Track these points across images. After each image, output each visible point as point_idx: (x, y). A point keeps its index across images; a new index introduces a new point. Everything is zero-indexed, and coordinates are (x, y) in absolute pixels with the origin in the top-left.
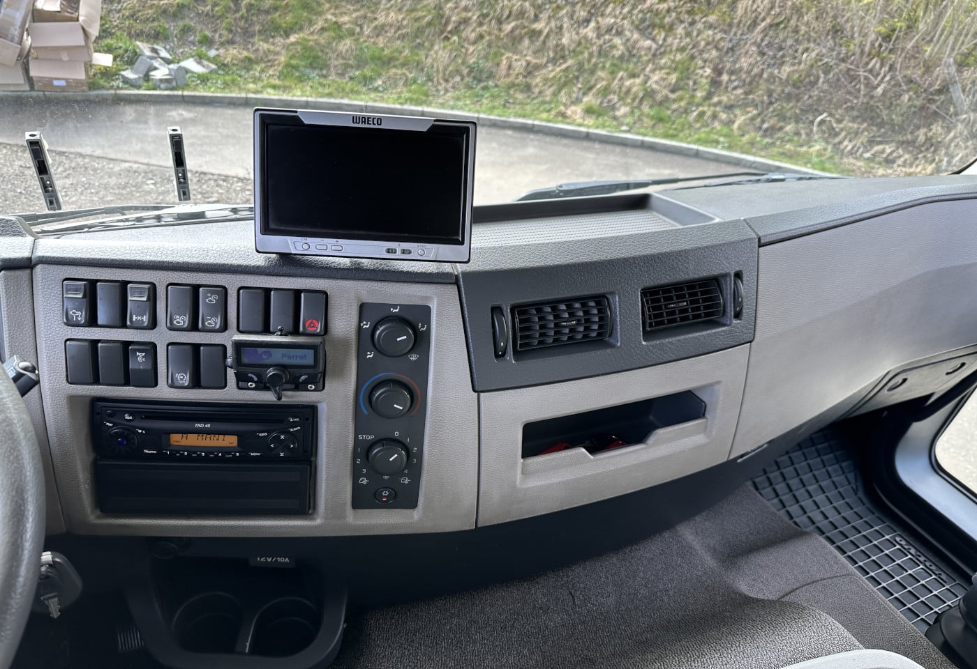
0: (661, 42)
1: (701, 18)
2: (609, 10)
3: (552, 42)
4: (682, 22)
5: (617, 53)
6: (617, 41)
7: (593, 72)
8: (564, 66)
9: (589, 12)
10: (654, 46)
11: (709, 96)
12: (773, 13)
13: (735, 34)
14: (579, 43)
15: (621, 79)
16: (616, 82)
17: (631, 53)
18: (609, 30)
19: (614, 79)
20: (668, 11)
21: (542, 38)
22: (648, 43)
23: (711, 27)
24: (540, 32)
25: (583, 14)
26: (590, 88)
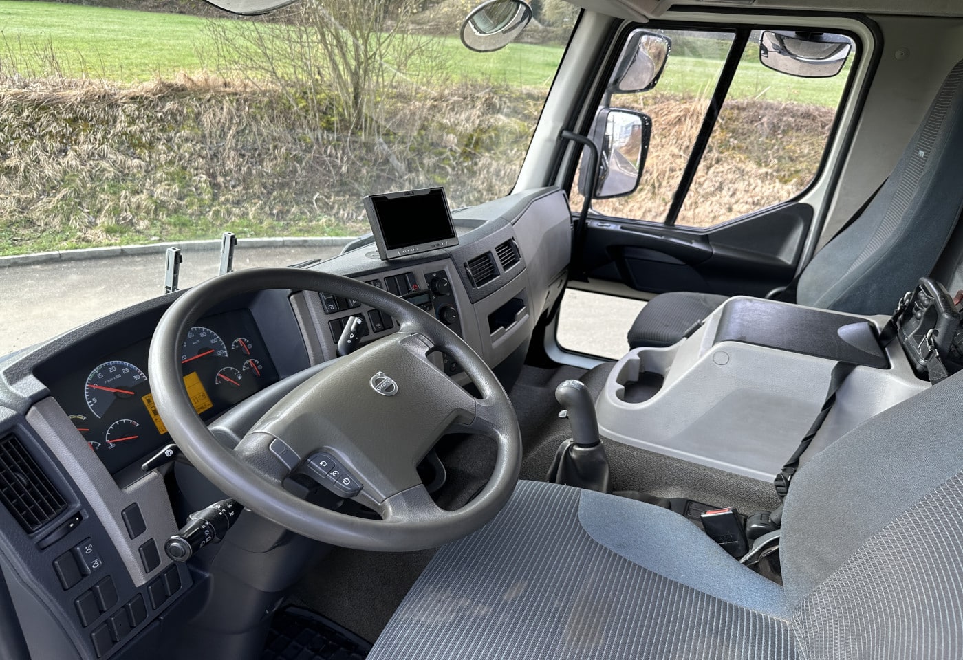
0: (148, 159)
1: (176, 134)
2: (81, 138)
3: (34, 176)
4: (159, 139)
5: (111, 175)
6: (104, 164)
7: (94, 196)
8: (59, 196)
9: (61, 142)
10: (143, 164)
11: (215, 197)
12: (234, 122)
13: (211, 143)
14: (65, 173)
15: (126, 198)
16: (122, 201)
17: (123, 174)
18: (91, 156)
19: (119, 198)
20: (142, 131)
21: (21, 173)
22: (136, 162)
23: (187, 140)
24: (16, 169)
25: (56, 145)
26: (99, 211)
